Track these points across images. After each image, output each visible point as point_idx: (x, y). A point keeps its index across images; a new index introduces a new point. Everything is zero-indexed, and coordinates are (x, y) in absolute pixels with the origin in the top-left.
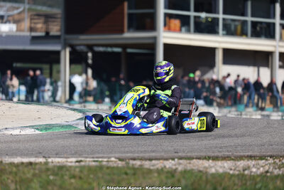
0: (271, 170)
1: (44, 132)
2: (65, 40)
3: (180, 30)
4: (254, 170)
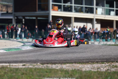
0: (109, 69)
1: (8, 51)
2: (14, 14)
3: (58, 10)
4: (102, 69)
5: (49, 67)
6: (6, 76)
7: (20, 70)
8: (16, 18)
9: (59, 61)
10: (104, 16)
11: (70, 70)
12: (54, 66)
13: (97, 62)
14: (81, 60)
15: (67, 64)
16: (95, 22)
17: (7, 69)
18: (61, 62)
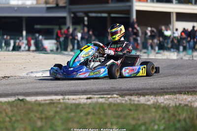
2: (70, 9)
3: (147, 1)
5: (134, 101)
6: (57, 117)
7: (83, 108)
8: (72, 15)
9: (152, 91)
11: (171, 106)
12: (142, 100)
14: (190, 88)
15: (166, 94)
17: (60, 106)
18: (155, 92)
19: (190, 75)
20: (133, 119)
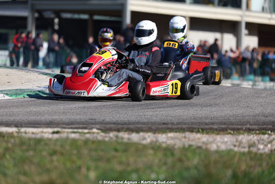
1: (14, 97)
2: (32, 5)
4: (261, 147)
5: (122, 138)
6: (8, 156)
7: (46, 144)
8: (36, 15)
9: (150, 126)
10: (269, 16)
11: (176, 147)
12: (135, 137)
13: (249, 131)
14: (206, 124)
15: (170, 132)
16: (244, 31)
17: (12, 140)
18: (154, 127)
19: (206, 106)
20: (120, 163)
